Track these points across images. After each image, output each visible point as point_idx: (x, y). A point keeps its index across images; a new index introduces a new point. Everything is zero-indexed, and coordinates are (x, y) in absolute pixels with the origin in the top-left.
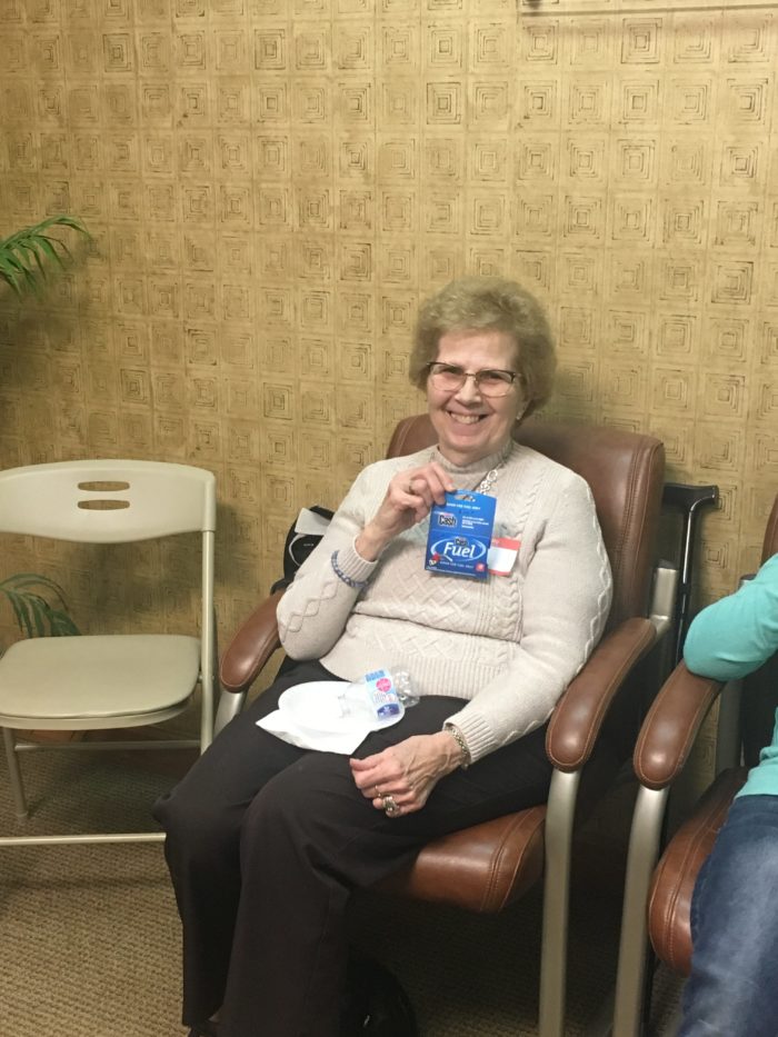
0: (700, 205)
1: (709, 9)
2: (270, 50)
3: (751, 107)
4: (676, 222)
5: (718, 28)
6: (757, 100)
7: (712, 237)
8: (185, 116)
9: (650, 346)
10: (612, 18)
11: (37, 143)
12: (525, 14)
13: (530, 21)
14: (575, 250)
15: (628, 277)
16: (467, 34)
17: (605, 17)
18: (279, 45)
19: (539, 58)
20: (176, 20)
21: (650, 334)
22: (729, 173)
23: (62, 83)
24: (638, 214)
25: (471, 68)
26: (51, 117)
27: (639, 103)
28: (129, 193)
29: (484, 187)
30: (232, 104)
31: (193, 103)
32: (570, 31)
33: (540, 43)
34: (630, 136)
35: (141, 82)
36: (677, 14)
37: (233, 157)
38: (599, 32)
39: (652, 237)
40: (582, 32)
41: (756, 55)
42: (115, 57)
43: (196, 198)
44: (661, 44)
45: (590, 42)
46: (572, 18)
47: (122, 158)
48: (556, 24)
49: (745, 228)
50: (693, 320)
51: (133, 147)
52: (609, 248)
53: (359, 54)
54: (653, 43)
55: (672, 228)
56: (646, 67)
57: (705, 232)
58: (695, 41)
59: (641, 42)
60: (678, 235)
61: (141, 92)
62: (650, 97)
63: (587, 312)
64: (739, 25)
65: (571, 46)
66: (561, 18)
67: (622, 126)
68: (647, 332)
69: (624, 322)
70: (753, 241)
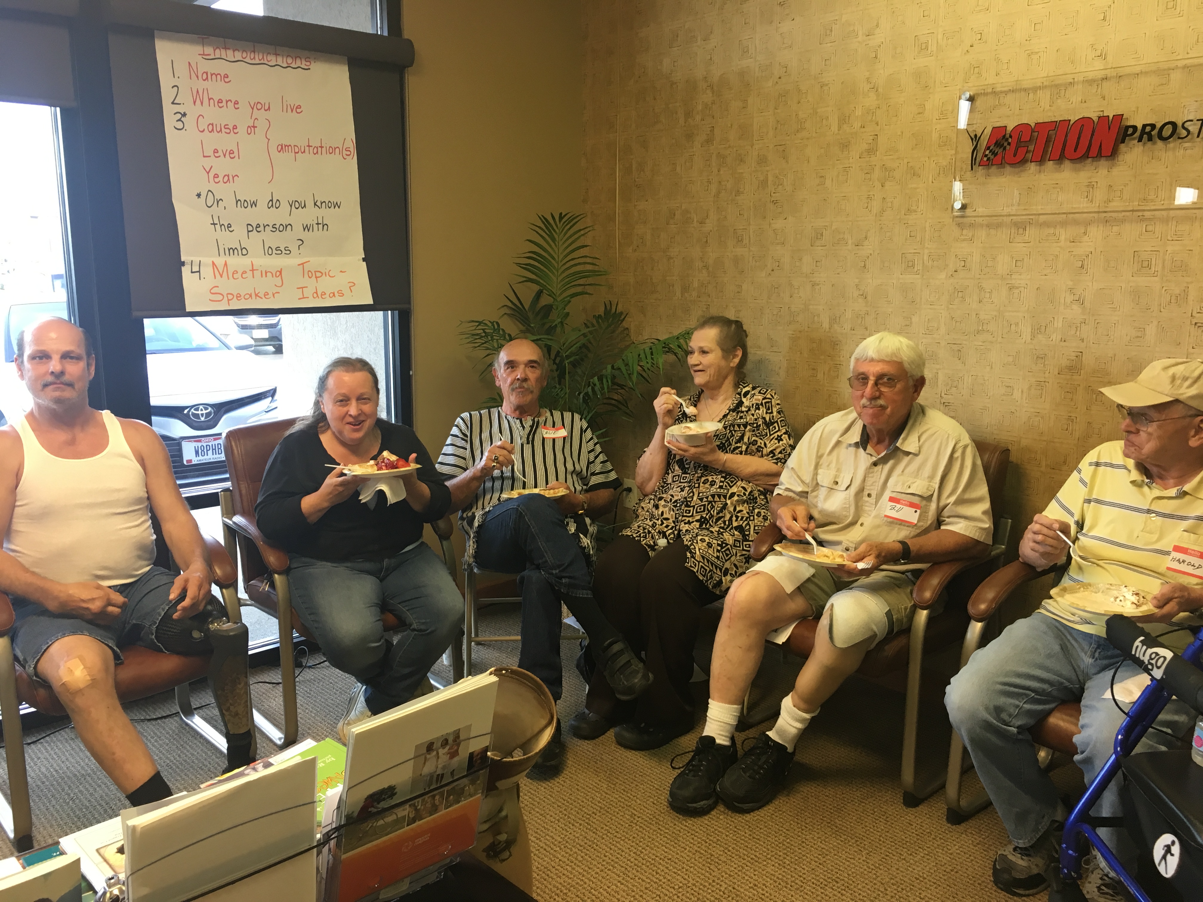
0: (1052, 319)
1: (1059, 214)
2: (819, 236)
3: (1082, 267)
4: (1039, 329)
5: (1064, 224)
6: (1086, 263)
7: (1059, 337)
8: (773, 270)
9: (1022, 398)
10: (1005, 218)
11: (696, 284)
12: (957, 217)
13: (961, 220)
14: (981, 344)
15: (1011, 359)
16: (925, 228)
17: (1001, 218)
18: (824, 234)
19: (964, 240)
20: (771, 221)
21: (1022, 392)
22: (1069, 302)
23: (711, 254)
24: (1017, 324)
25: (926, 245)
26: (704, 271)
27: (1019, 264)
28: (740, 311)
29: (931, 309)
30: (798, 264)
31: (777, 264)
32: (982, 226)
33: (965, 232)
34: (1013, 282)
35: (751, 253)
36: (1041, 217)
37: (796, 291)
38: (998, 226)
39: (1024, 337)
40: (988, 226)
41: (1086, 238)
42: (740, 240)
43: (775, 313)
44: (1031, 233)
45: (993, 232)
46: (982, 219)
47: (738, 292)
48: (973, 222)
49: (1078, 333)
50: (1047, 384)
51: (745, 287)
52: (1000, 343)
53: (866, 238)
54: (1027, 232)
55: (1036, 332)
56: (1024, 245)
57: (1055, 334)
58: (1051, 231)
59: (1021, 231)
60: (1039, 336)
61: (751, 258)
62: (1025, 260)
63: (986, 378)
64: (1076, 223)
65: (982, 234)
66: (976, 219)
67: (1009, 276)
68: (1020, 390)
69: (1007, 384)
70: (1082, 340)
